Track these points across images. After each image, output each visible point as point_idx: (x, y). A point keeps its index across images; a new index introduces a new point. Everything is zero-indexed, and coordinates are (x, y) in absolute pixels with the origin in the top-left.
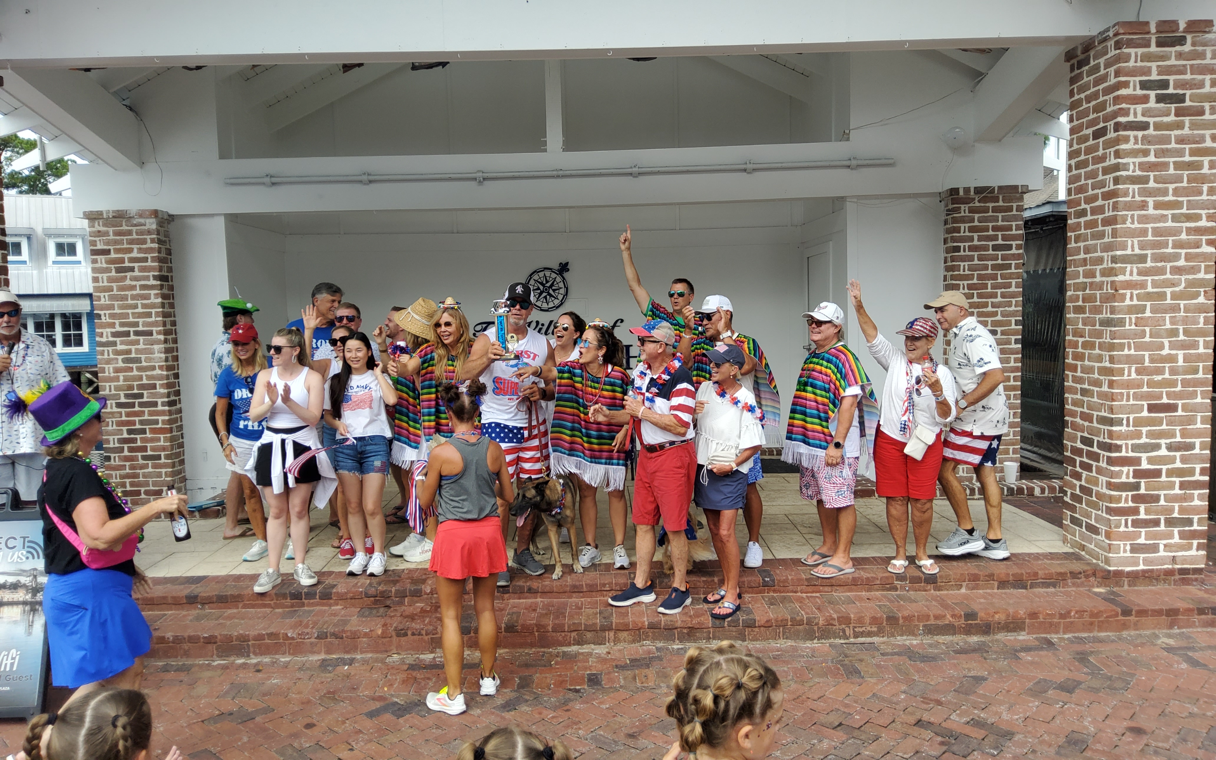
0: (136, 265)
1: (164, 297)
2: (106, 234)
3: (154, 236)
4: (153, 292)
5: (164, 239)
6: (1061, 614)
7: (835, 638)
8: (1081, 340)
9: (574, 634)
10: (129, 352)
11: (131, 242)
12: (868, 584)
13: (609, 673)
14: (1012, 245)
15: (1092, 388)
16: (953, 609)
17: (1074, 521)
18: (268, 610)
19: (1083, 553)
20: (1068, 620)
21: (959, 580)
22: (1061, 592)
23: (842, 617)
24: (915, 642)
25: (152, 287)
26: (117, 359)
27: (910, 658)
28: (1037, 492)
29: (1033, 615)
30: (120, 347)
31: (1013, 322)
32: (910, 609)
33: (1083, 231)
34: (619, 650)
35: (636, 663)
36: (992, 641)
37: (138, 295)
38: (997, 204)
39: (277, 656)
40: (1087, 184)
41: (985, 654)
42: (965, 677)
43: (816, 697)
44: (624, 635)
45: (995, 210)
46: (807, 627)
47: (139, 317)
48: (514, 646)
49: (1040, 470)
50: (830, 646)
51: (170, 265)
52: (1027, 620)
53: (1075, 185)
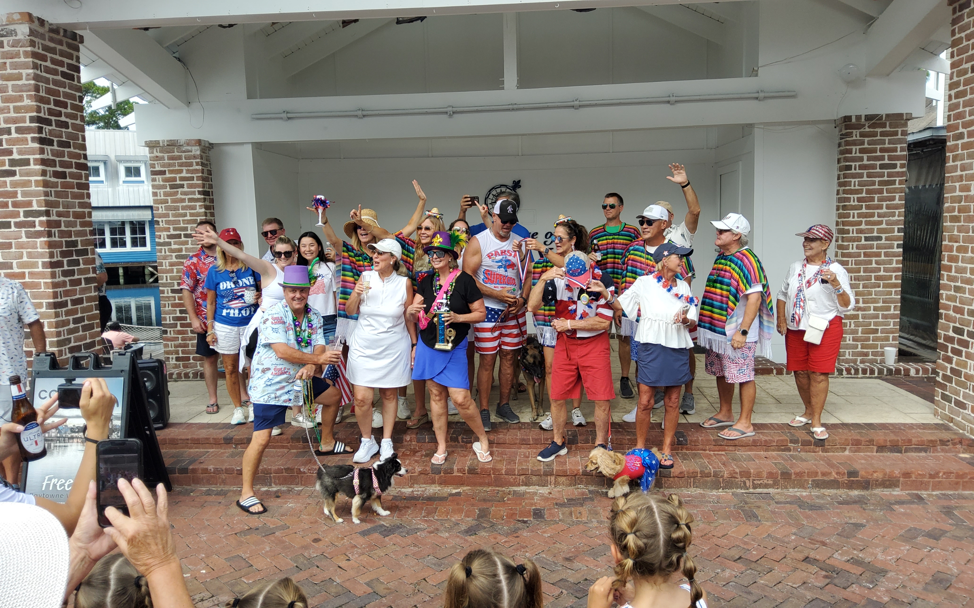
0: (185, 183)
1: (207, 208)
2: (162, 158)
3: (199, 160)
4: (198, 204)
5: (206, 162)
6: (930, 475)
7: (737, 488)
8: (955, 245)
9: (522, 477)
10: (180, 250)
11: (181, 165)
12: (767, 446)
13: (550, 509)
14: (896, 164)
15: (964, 285)
16: (838, 467)
17: (945, 398)
18: (286, 450)
19: (951, 424)
20: (937, 480)
21: (843, 444)
22: (931, 456)
23: (743, 472)
24: (804, 494)
25: (197, 200)
26: (171, 256)
27: (800, 507)
28: (913, 373)
29: (907, 475)
30: (174, 247)
31: (896, 230)
32: (801, 467)
33: (960, 152)
34: (559, 492)
35: (572, 502)
36: (871, 495)
37: (186, 206)
38: (884, 129)
39: (292, 486)
40: (965, 111)
41: (864, 506)
42: (846, 523)
43: (720, 535)
44: (562, 479)
45: (883, 134)
46: (714, 479)
47: (188, 224)
48: (474, 484)
49: (915, 355)
50: (733, 494)
51: (211, 183)
52: (901, 479)
53: (954, 112)
